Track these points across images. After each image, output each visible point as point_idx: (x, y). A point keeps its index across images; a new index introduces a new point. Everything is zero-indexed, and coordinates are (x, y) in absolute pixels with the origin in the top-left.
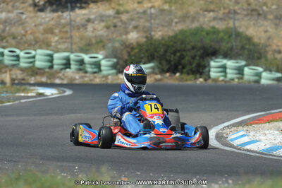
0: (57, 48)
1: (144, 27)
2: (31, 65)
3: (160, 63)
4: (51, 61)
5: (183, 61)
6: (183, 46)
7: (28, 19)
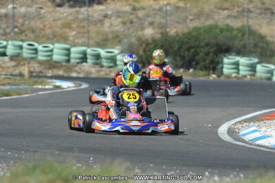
0: (74, 42)
1: (160, 23)
2: (49, 58)
3: (175, 59)
4: (68, 55)
5: (197, 58)
6: (197, 43)
7: (46, 14)
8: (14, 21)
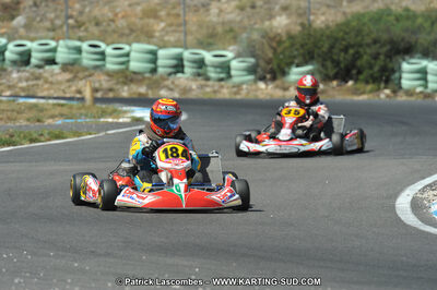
0: (163, 40)
1: (299, 8)
2: (123, 67)
3: (323, 66)
4: (154, 61)
5: (359, 63)
6: (359, 38)
8: (67, 7)
